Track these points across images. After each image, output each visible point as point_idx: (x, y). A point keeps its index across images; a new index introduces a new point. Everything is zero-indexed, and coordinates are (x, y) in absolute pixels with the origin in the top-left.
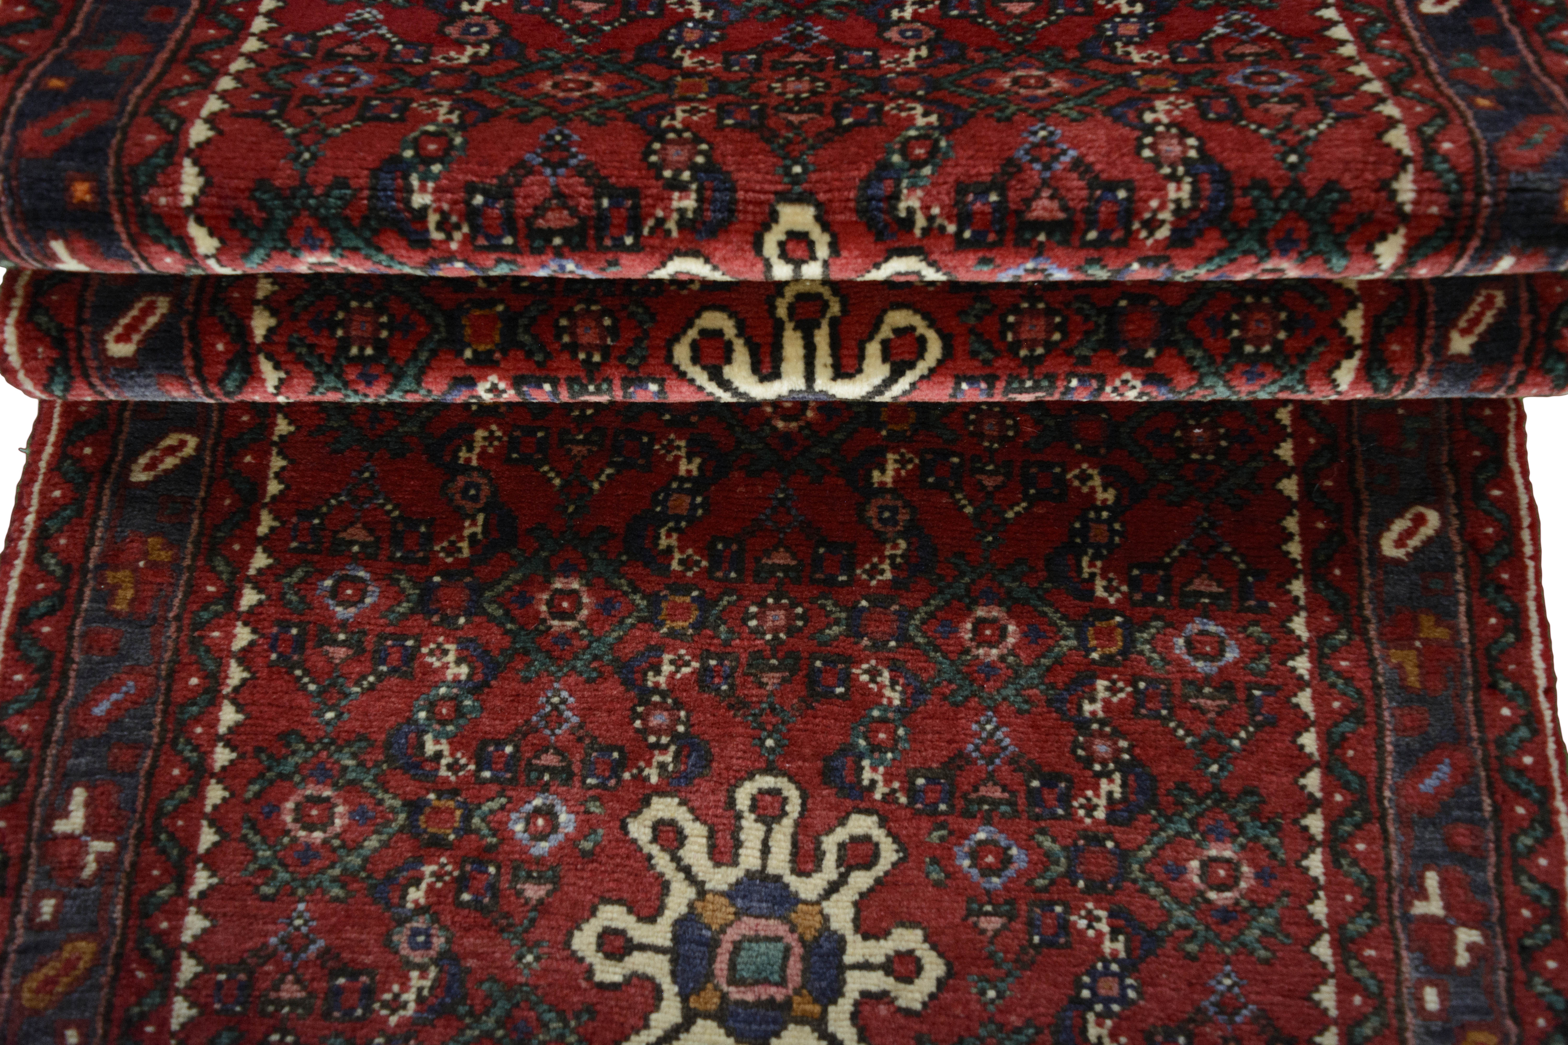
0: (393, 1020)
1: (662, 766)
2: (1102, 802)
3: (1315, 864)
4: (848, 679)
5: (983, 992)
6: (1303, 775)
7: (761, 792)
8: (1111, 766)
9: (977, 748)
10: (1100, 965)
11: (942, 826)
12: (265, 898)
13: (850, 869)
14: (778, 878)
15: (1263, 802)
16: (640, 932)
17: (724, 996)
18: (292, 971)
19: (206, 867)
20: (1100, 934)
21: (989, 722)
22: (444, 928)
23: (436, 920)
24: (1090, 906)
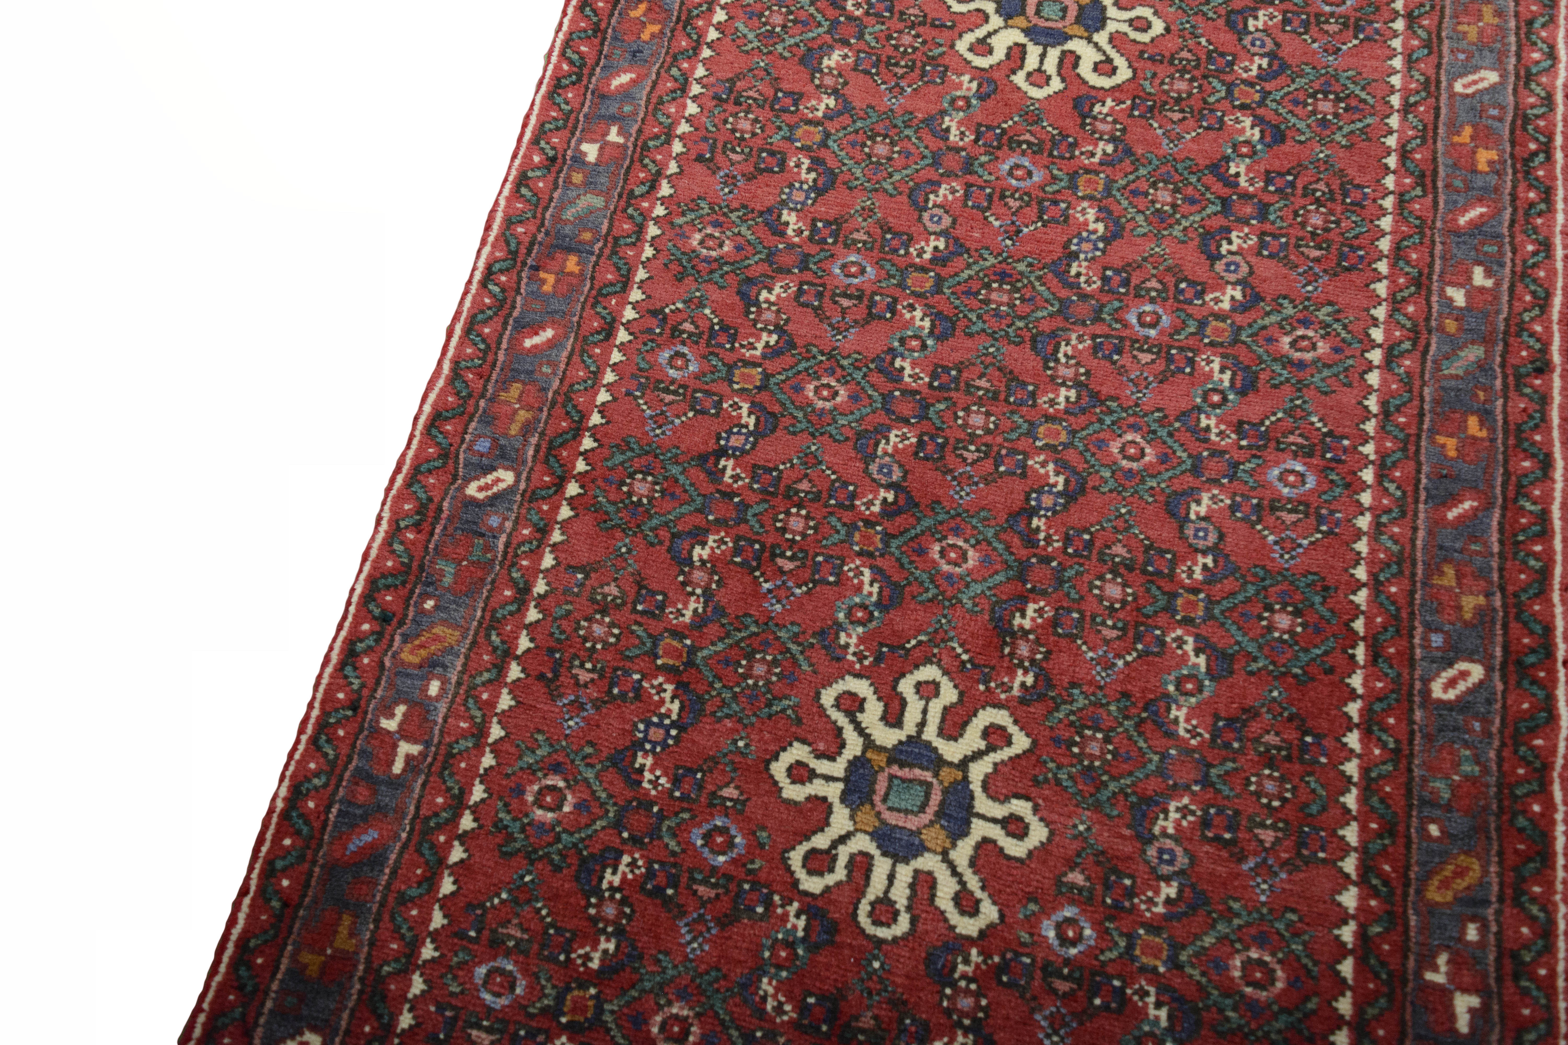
0: (1186, 800)
1: (967, 962)
2: (622, 868)
3: (478, 793)
4: (802, 1008)
5: (747, 746)
6: (462, 861)
7: (889, 926)
8: (607, 894)
9: (709, 929)
10: (658, 749)
11: (751, 871)
12: (1294, 911)
13: (827, 852)
14: (885, 854)
15: (500, 846)
16: (996, 832)
17: (936, 775)
18: (1265, 849)
19: (1343, 945)
20: (652, 771)
21: (694, 949)
22: (1147, 863)
23: (1153, 870)
24: (653, 792)
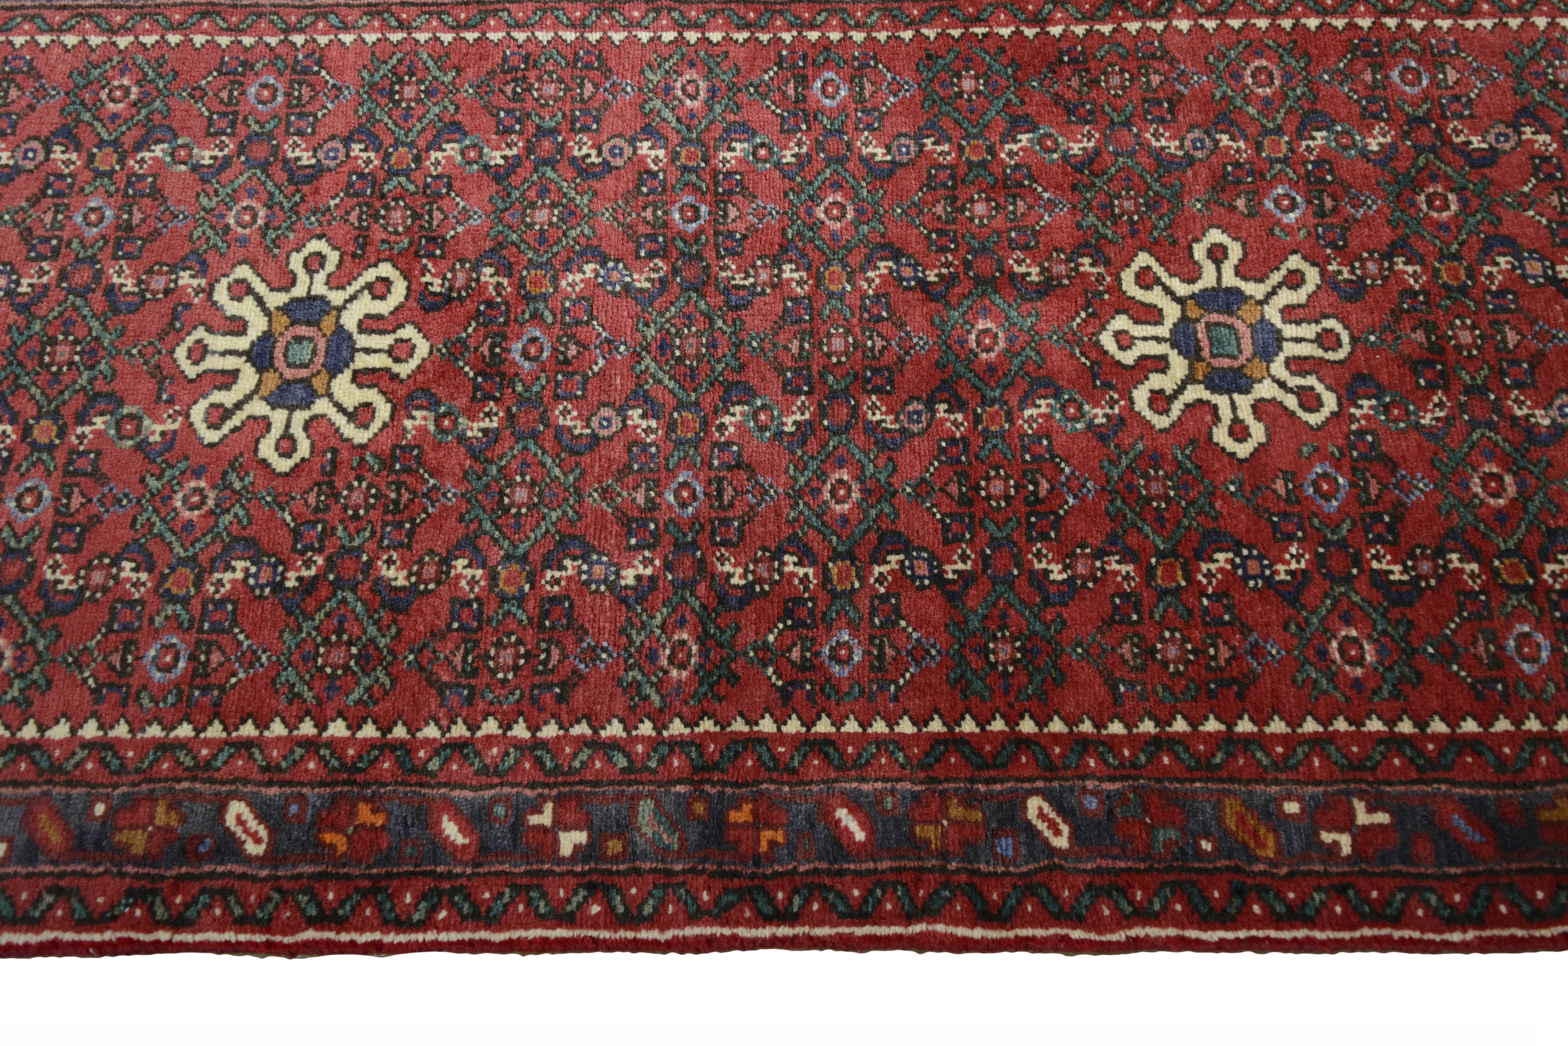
0: (1148, 135)
1: (1340, 272)
2: (1384, 567)
3: (1375, 725)
4: (1432, 388)
5: (1232, 483)
6: (1442, 719)
7: (1338, 335)
8: (1414, 574)
9: (1403, 477)
10: (1266, 562)
11: (1341, 454)
12: (1206, 58)
13: (1298, 395)
14: (1280, 348)
15: (1414, 686)
16: (1228, 269)
17: (1198, 320)
18: (1167, 79)
19: (1218, 26)
20: (1288, 563)
21: (1425, 485)
22: (1208, 157)
23: (1212, 152)
24: (1307, 556)
